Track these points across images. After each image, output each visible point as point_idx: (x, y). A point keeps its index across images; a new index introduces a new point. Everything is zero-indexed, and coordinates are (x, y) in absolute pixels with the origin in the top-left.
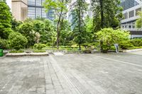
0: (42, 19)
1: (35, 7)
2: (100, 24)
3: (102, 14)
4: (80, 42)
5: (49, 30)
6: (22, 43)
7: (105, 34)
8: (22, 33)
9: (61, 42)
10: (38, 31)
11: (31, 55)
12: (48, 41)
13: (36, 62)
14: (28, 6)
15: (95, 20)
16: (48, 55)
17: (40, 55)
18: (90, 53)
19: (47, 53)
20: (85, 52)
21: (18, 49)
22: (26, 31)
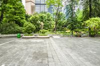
0: (45, 13)
1: (40, 4)
2: (88, 15)
3: (90, 7)
4: (72, 29)
5: (49, 20)
6: (32, 29)
7: (93, 23)
8: (32, 23)
9: (58, 28)
10: (42, 21)
11: (38, 38)
12: (49, 28)
13: (41, 43)
14: (36, 4)
15: (85, 11)
16: (49, 38)
17: (44, 38)
18: (80, 37)
19: (48, 36)
20: (77, 36)
21: (29, 33)
22: (34, 21)
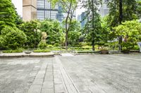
0: (51, 20)
1: (44, 10)
6: (19, 39)
8: (25, 31)
9: (70, 44)
12: (57, 42)
14: (38, 9)
16: (53, 56)
17: (43, 56)
18: (107, 53)
20: (101, 52)
21: (14, 48)
